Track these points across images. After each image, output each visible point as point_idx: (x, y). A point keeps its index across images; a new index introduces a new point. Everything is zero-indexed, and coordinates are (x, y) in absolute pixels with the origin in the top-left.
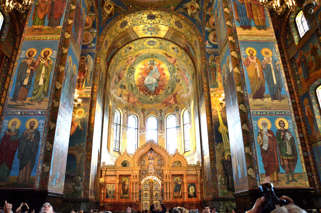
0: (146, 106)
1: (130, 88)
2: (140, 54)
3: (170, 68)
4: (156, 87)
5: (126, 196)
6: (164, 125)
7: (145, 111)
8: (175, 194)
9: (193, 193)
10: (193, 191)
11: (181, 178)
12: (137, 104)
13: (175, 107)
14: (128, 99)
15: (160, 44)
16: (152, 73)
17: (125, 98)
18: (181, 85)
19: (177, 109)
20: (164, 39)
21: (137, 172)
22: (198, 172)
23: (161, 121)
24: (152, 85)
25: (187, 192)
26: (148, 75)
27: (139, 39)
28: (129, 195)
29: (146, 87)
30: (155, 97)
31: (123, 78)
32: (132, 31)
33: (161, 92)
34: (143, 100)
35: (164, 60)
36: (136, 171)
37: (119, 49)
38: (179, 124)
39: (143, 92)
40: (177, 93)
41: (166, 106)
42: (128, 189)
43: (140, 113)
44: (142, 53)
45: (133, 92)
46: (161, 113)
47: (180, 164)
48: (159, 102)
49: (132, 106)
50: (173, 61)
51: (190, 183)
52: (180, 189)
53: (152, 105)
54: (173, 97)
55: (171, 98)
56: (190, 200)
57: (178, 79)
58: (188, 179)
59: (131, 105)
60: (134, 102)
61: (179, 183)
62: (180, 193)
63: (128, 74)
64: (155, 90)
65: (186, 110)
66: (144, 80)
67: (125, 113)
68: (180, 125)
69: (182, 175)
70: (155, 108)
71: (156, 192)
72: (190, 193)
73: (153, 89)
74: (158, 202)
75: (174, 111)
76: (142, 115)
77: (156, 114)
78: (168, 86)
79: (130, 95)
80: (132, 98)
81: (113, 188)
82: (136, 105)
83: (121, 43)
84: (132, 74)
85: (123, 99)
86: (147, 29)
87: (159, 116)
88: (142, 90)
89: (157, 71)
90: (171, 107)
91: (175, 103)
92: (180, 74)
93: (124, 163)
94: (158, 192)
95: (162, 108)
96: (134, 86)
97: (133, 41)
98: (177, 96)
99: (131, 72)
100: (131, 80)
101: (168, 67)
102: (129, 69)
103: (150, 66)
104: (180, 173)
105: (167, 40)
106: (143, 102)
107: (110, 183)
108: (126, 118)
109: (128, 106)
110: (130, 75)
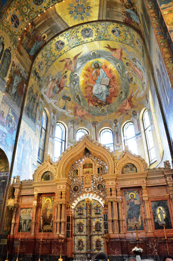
0: (97, 119)
1: (76, 100)
2: (79, 54)
3: (119, 66)
4: (107, 96)
5: (47, 227)
6: (121, 136)
7: (96, 123)
8: (129, 222)
9: (165, 220)
10: (164, 215)
11: (139, 193)
12: (86, 117)
13: (132, 112)
14: (75, 112)
15: (97, 32)
16: (100, 80)
17: (71, 111)
18: (134, 84)
19: (135, 114)
20: (99, 21)
21: (62, 188)
22: (168, 180)
23: (117, 133)
24: (102, 95)
25: (152, 218)
26: (96, 82)
27: (69, 28)
28: (52, 227)
29: (96, 97)
30: (108, 107)
31: (65, 88)
32: (56, 16)
33: (114, 100)
34: (93, 113)
35: (109, 57)
36: (61, 186)
37: (46, 44)
38: (139, 130)
39: (93, 104)
40: (132, 95)
41: (121, 114)
42: (51, 216)
43: (90, 127)
44: (80, 53)
45: (80, 105)
46: (116, 124)
47: (135, 168)
48: (112, 111)
49: (80, 119)
50: (119, 54)
51: (156, 201)
52: (138, 213)
53: (105, 116)
54: (128, 102)
55: (126, 104)
56: (159, 233)
57: (130, 78)
58: (152, 195)
59: (78, 118)
60: (83, 116)
61: (137, 202)
62: (140, 220)
63: (71, 84)
64: (106, 100)
65: (145, 111)
66: (92, 89)
67: (71, 127)
68: (139, 132)
69: (140, 187)
70: (109, 119)
71: (96, 220)
72: (158, 220)
73: (104, 98)
74: (100, 237)
75: (131, 117)
76: (93, 129)
77: (111, 126)
78: (121, 91)
79: (77, 107)
80: (80, 111)
81: (29, 215)
82: (86, 119)
83: (48, 35)
84: (76, 83)
85: (68, 112)
86: (75, 11)
87: (113, 127)
88: (92, 101)
89: (105, 76)
90: (127, 114)
91: (132, 108)
92: (131, 69)
93: (46, 176)
94: (101, 220)
95: (117, 118)
96: (81, 98)
97: (62, 32)
98: (132, 99)
99: (74, 81)
100: (76, 91)
101: (116, 67)
102: (71, 76)
103: (95, 70)
104: (136, 183)
105: (102, 21)
106: (94, 115)
107: (25, 207)
108: (73, 132)
109: (75, 120)
110: (73, 84)
